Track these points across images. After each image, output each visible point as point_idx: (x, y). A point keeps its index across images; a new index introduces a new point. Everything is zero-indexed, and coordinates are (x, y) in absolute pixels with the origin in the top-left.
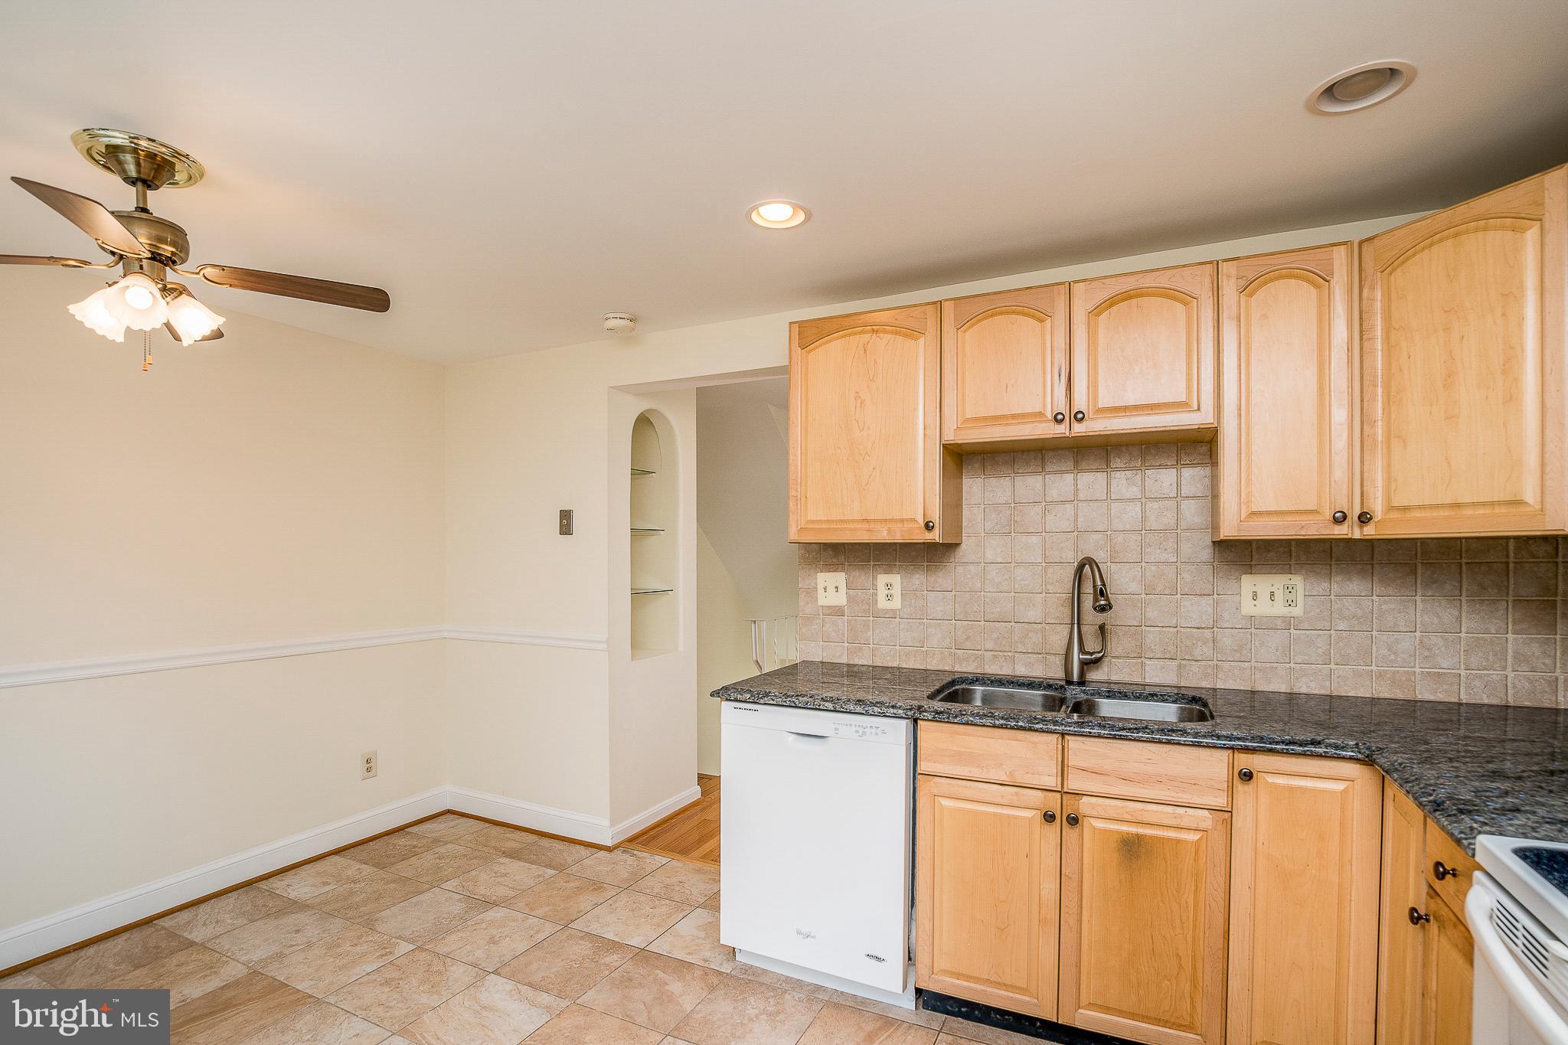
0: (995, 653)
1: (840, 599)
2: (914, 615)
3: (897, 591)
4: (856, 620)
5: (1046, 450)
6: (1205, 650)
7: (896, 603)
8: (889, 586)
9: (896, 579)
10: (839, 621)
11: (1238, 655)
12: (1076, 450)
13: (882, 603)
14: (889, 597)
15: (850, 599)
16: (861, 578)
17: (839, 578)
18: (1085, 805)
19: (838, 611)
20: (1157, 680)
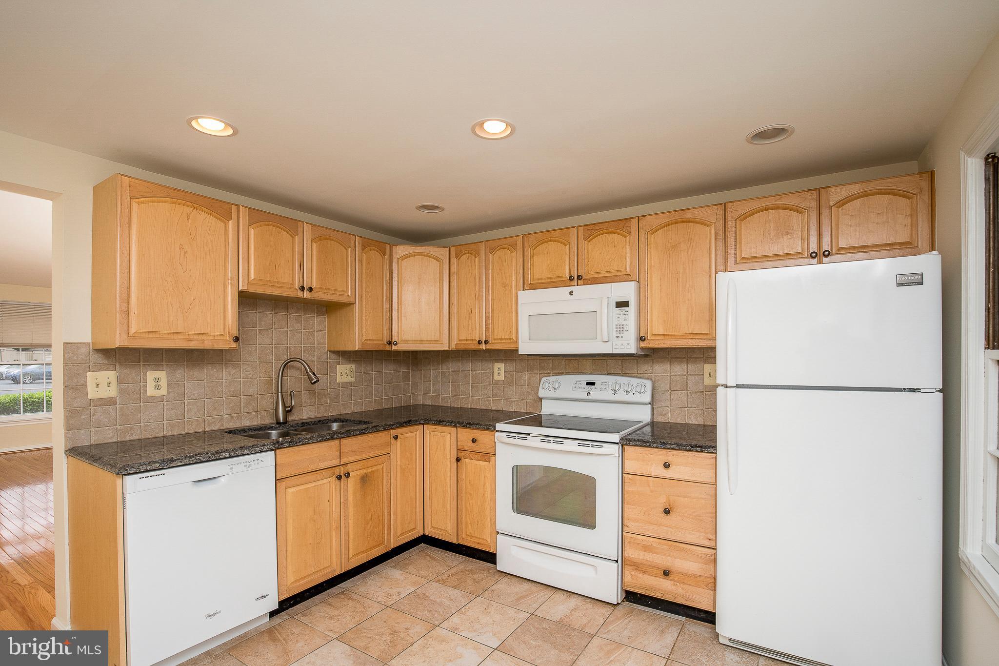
0: (232, 415)
1: (112, 392)
2: (177, 398)
3: (163, 383)
4: (128, 407)
5: (259, 299)
6: (325, 399)
7: (163, 392)
8: (157, 379)
9: (162, 374)
10: (111, 410)
11: (336, 400)
12: (273, 302)
13: (151, 391)
14: (157, 387)
15: (121, 392)
16: (131, 373)
17: (111, 375)
18: (349, 468)
19: (111, 402)
20: (308, 416)
